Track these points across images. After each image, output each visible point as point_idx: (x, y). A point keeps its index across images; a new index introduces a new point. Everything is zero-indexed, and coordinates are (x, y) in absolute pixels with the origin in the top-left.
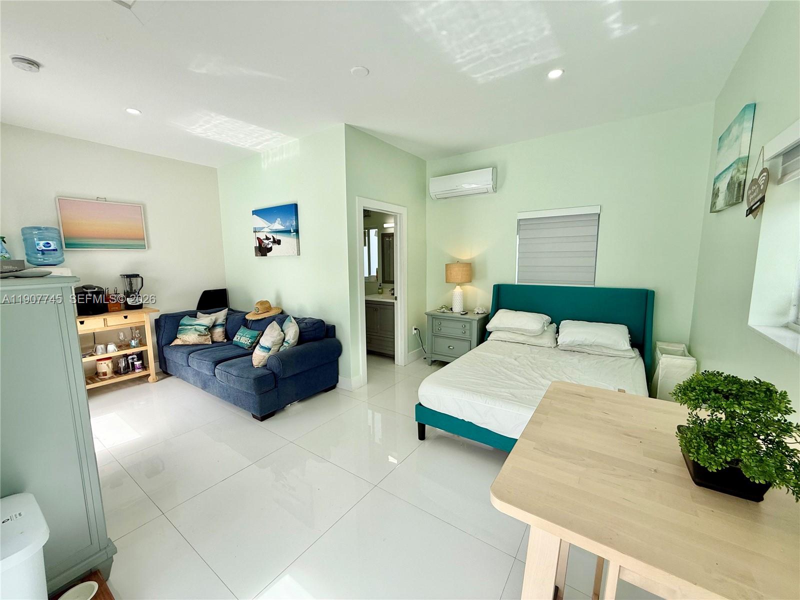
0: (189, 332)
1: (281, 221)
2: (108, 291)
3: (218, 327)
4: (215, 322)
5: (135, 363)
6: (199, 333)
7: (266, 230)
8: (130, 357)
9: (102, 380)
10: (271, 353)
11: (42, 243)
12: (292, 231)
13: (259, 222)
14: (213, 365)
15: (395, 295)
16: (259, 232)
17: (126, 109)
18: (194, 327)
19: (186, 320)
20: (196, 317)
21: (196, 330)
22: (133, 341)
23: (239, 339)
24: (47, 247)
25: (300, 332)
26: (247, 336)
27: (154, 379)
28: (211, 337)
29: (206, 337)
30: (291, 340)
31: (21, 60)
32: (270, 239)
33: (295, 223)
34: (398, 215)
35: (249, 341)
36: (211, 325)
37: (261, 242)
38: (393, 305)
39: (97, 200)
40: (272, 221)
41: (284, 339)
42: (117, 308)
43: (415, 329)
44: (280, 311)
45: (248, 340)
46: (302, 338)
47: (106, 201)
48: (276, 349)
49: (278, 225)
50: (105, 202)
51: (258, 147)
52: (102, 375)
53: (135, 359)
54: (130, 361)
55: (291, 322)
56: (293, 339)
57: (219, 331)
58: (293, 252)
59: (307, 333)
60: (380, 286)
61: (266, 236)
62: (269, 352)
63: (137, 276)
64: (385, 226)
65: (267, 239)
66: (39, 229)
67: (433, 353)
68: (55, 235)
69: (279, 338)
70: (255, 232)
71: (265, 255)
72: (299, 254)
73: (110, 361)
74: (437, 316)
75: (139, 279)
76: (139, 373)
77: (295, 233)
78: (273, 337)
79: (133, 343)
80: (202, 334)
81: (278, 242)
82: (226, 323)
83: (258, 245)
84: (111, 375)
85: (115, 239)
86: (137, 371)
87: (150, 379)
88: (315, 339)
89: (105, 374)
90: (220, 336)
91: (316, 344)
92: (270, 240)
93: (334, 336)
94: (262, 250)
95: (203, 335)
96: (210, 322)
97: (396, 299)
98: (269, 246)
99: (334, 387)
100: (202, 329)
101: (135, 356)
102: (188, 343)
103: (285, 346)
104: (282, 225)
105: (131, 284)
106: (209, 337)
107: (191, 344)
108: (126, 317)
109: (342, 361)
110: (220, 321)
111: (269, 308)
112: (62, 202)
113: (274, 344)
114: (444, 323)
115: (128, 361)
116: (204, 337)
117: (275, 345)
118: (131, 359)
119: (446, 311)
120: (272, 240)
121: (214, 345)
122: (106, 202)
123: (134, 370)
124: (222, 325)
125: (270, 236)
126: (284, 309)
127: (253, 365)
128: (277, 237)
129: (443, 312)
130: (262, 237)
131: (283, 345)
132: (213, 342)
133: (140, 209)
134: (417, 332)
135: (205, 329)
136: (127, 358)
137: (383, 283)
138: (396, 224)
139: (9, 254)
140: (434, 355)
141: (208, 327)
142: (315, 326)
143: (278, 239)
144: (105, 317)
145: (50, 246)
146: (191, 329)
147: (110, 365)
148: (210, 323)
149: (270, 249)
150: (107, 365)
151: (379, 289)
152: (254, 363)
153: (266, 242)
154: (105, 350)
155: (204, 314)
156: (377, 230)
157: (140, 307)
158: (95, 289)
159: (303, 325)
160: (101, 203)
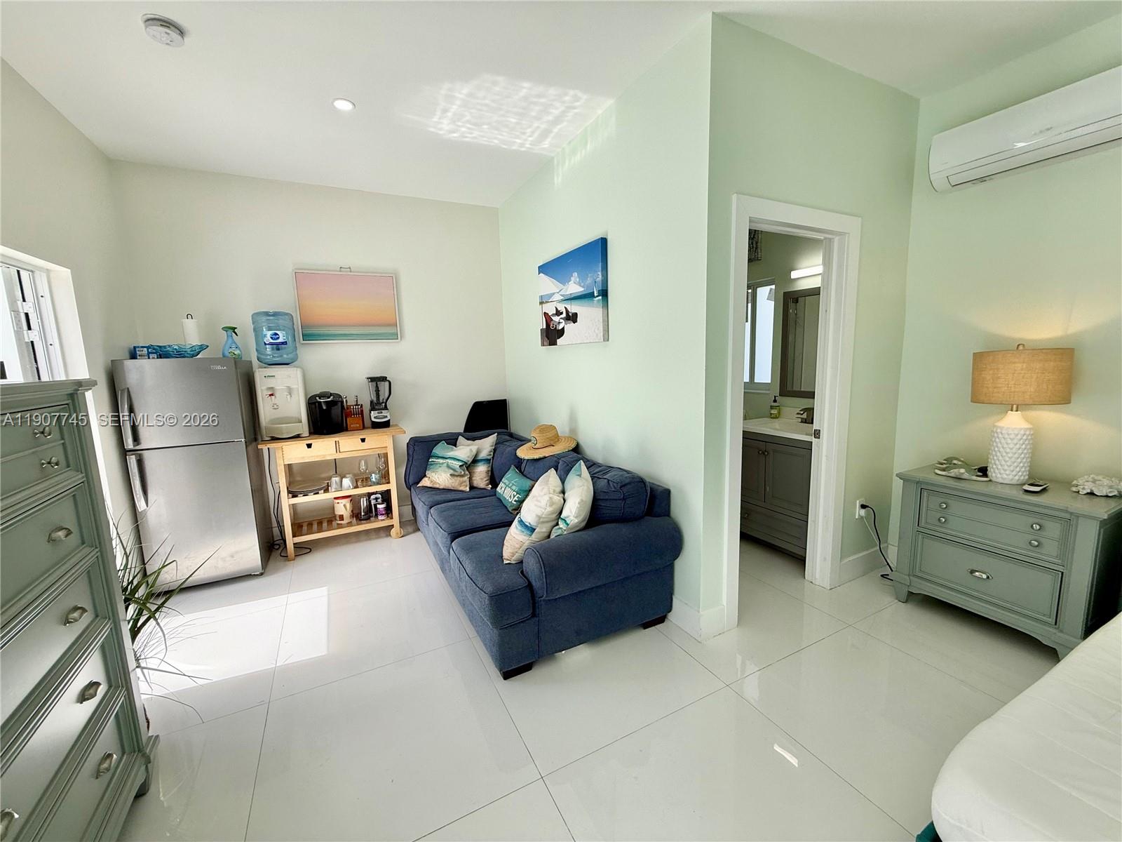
0: (440, 469)
1: (579, 278)
2: (346, 401)
3: (480, 464)
4: (476, 455)
5: (378, 506)
6: (452, 472)
7: (558, 297)
8: (373, 497)
9: (340, 526)
10: (535, 537)
11: (269, 333)
12: (596, 295)
13: (548, 285)
14: (449, 539)
15: (816, 426)
16: (547, 302)
17: (332, 103)
18: (447, 460)
19: (440, 449)
20: (455, 445)
21: (448, 467)
22: (373, 475)
23: (503, 489)
24: (275, 339)
25: (595, 500)
26: (514, 488)
27: (398, 534)
28: (470, 479)
29: (461, 479)
30: (572, 518)
31: (155, 22)
32: (562, 313)
33: (600, 276)
34: (837, 239)
35: (516, 498)
36: (471, 460)
37: (548, 321)
38: (808, 447)
39: (340, 271)
40: (564, 280)
41: (561, 513)
42: (358, 425)
43: (863, 507)
44: (573, 446)
45: (514, 496)
46: (596, 515)
47: (351, 272)
48: (544, 530)
49: (574, 288)
50: (349, 273)
51: (546, 144)
52: (338, 519)
53: (380, 500)
54: (373, 502)
55: (580, 475)
56: (576, 517)
57: (481, 470)
58: (597, 335)
59: (608, 504)
60: (775, 401)
61: (556, 309)
62: (531, 535)
63: (384, 379)
64: (794, 275)
65: (558, 313)
66: (267, 314)
67: (914, 576)
68: (287, 323)
69: (549, 509)
70: (541, 303)
71: (553, 343)
72: (606, 338)
73: (349, 499)
74: (933, 485)
75: (387, 383)
76: (382, 522)
77: (600, 297)
78: (541, 507)
79: (374, 478)
80: (456, 474)
81: (572, 318)
82: (493, 458)
83: (545, 327)
84: (350, 521)
85: (360, 326)
86: (380, 517)
87: (393, 531)
88: (623, 519)
89: (341, 518)
90: (482, 479)
91: (624, 530)
92: (561, 316)
93: (666, 512)
94: (551, 335)
95: (457, 476)
96: (468, 454)
97: (817, 434)
98: (560, 327)
99: (662, 620)
100: (457, 464)
101: (380, 496)
102: (437, 486)
103: (561, 528)
104: (580, 286)
105: (377, 391)
106: (466, 478)
107: (441, 487)
108: (363, 440)
109: (683, 567)
110: (483, 455)
111: (555, 439)
112: (302, 277)
113: (541, 520)
114: (957, 507)
115: (370, 502)
116: (459, 478)
117: (543, 522)
118: (374, 499)
119: (966, 476)
120: (564, 315)
121: (473, 493)
122: (352, 274)
123: (376, 515)
124: (487, 461)
125: (561, 308)
126: (581, 443)
127: (502, 557)
128: (573, 308)
129: (958, 479)
130: (551, 311)
131: (557, 524)
132: (472, 488)
133: (391, 281)
134: (867, 514)
135: (460, 466)
136: (369, 498)
137: (781, 395)
138: (827, 263)
139: (239, 349)
140: (916, 579)
141: (466, 463)
142: (625, 489)
143: (574, 311)
144: (337, 439)
145: (278, 338)
146: (443, 463)
147: (348, 506)
148: (468, 457)
149: (561, 333)
150: (345, 505)
151: (772, 407)
152: (504, 554)
153: (556, 319)
154: (339, 484)
155: (468, 439)
156: (773, 287)
157: (386, 425)
158: (329, 398)
159: (602, 483)
160: (346, 276)
